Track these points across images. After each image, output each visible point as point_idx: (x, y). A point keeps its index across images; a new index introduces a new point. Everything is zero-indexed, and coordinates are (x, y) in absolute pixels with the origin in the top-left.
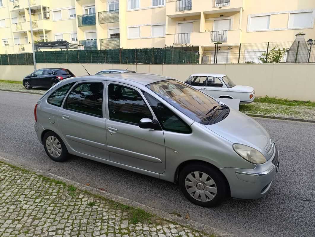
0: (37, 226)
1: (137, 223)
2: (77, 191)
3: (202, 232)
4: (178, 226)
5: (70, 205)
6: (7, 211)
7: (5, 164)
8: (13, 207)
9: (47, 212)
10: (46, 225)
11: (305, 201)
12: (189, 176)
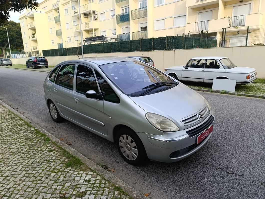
0: (9, 159)
1: (69, 167)
2: (50, 142)
3: (108, 181)
4: (95, 174)
5: (38, 150)
6: (2, 148)
7: (22, 121)
8: (6, 146)
9: (22, 152)
10: (14, 159)
11: (230, 174)
12: (121, 138)
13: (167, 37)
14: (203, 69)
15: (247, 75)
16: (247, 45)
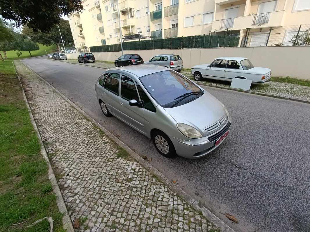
0: (77, 148)
1: (120, 157)
2: (104, 135)
3: (148, 170)
4: (138, 163)
5: (96, 141)
6: (71, 139)
7: (82, 115)
8: (73, 138)
9: (85, 143)
10: (81, 149)
11: (237, 167)
12: (156, 137)
13: (195, 36)
14: (224, 69)
15: (263, 76)
16: (268, 46)
